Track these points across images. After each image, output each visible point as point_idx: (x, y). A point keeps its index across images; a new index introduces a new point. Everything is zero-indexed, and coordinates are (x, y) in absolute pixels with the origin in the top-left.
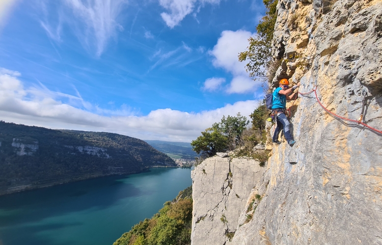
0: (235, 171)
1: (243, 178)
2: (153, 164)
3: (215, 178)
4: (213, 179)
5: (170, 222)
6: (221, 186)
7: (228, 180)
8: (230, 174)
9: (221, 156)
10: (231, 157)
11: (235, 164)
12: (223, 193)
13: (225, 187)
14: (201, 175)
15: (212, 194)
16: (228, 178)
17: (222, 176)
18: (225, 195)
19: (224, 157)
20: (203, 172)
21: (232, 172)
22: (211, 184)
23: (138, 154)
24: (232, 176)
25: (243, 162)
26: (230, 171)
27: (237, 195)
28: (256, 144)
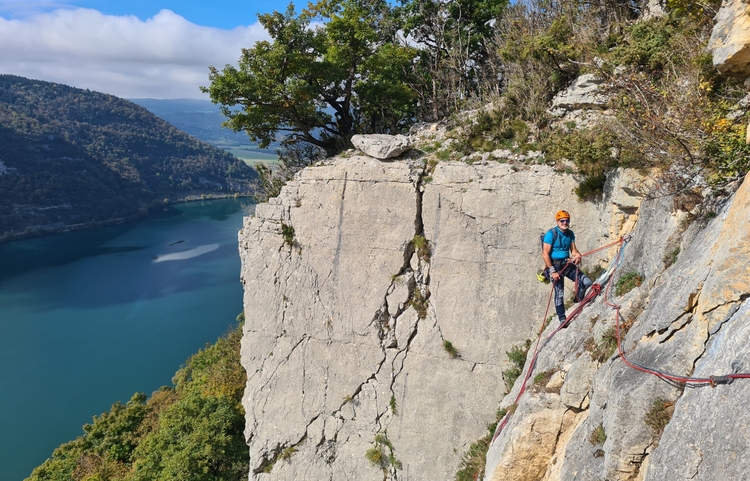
0: (446, 230)
1: (483, 265)
2: (186, 190)
3: (342, 267)
4: (334, 274)
5: (207, 414)
6: (374, 305)
7: (407, 277)
8: (418, 246)
9: (374, 151)
10: (432, 156)
11: (446, 194)
12: (382, 337)
13: (392, 310)
14: (275, 255)
15: (330, 342)
16: (407, 267)
17: (381, 257)
18: (394, 345)
19: (390, 159)
20: (281, 239)
21: (428, 233)
22: (325, 295)
23: (120, 155)
24: (427, 254)
25: (488, 182)
26: (420, 230)
27: (449, 347)
28: (566, 79)
